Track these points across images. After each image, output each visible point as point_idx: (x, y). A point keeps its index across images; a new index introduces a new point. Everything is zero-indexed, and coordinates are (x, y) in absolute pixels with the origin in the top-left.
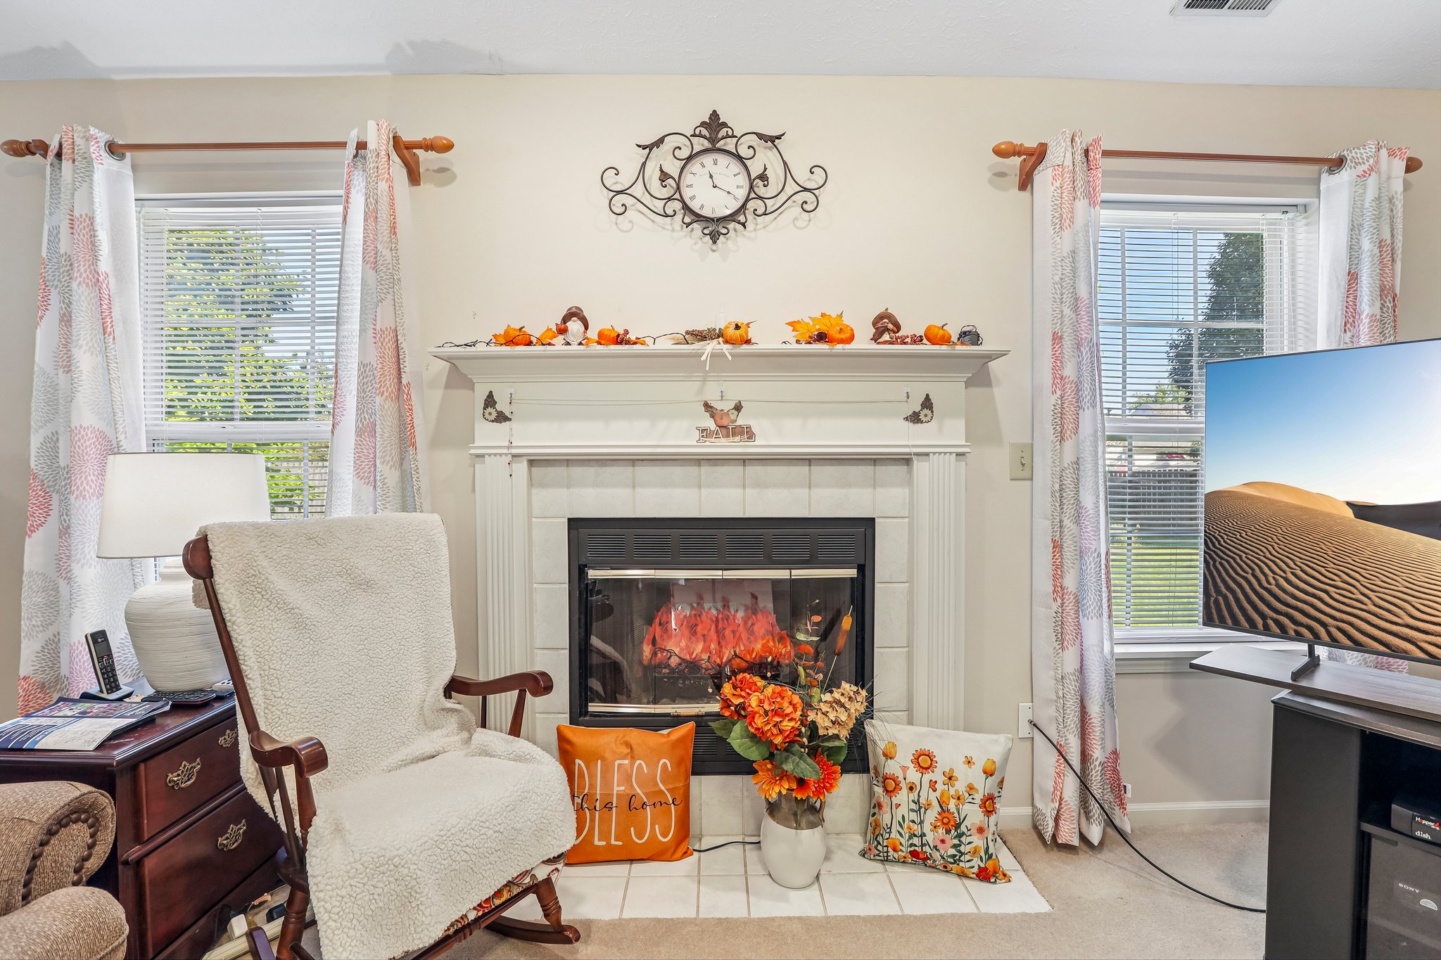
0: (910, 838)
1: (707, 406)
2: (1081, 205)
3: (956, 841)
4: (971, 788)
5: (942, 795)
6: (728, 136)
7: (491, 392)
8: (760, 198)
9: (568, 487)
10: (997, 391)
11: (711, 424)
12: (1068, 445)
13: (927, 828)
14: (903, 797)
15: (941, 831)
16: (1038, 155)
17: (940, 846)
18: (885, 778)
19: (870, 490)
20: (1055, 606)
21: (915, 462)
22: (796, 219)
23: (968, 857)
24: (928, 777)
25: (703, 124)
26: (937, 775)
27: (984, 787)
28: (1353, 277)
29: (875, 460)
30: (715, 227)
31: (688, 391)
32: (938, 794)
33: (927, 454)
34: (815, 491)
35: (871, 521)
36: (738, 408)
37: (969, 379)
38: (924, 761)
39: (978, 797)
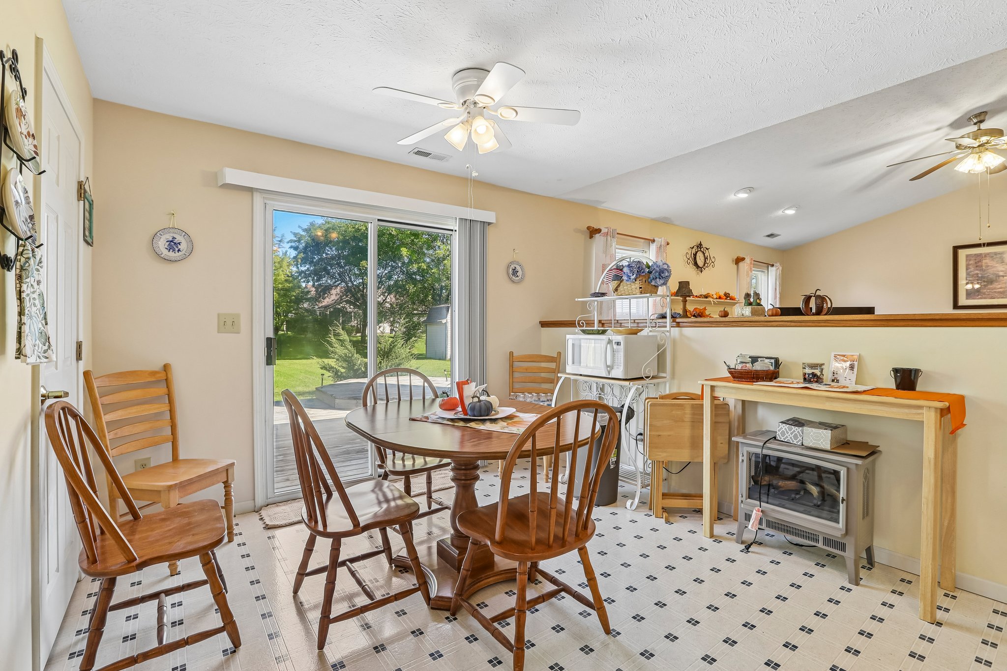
6: (702, 248)
8: (707, 263)
16: (743, 259)
22: (710, 268)
25: (699, 244)
30: (701, 269)
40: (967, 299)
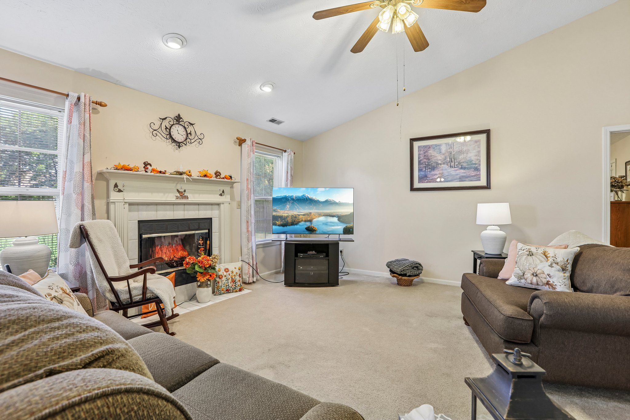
0: (226, 287)
1: (178, 190)
2: (252, 153)
3: (235, 284)
4: (237, 273)
5: (231, 276)
6: (182, 121)
7: (116, 183)
8: (190, 139)
9: (138, 211)
10: (234, 189)
11: (178, 195)
12: (249, 201)
13: (229, 283)
14: (224, 279)
15: (232, 283)
16: (244, 141)
17: (232, 286)
18: (219, 276)
19: (211, 211)
20: (247, 234)
21: (221, 205)
22: (196, 145)
23: (237, 287)
24: (228, 273)
25: (176, 117)
26: (230, 272)
27: (239, 272)
28: (287, 172)
29: (212, 204)
30: (179, 145)
31: (172, 186)
32: (230, 276)
33: (223, 203)
34: (200, 212)
35: (211, 219)
36: (185, 191)
37: (231, 187)
38: (227, 270)
39: (238, 274)
40: (419, 183)
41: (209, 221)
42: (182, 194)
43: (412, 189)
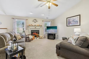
0: (40, 38)
9: (31, 29)
16: (43, 21)
22: (37, 22)
25: (35, 19)
33: (41, 28)
41: (39, 30)
42: (35, 28)
43: (67, 26)
